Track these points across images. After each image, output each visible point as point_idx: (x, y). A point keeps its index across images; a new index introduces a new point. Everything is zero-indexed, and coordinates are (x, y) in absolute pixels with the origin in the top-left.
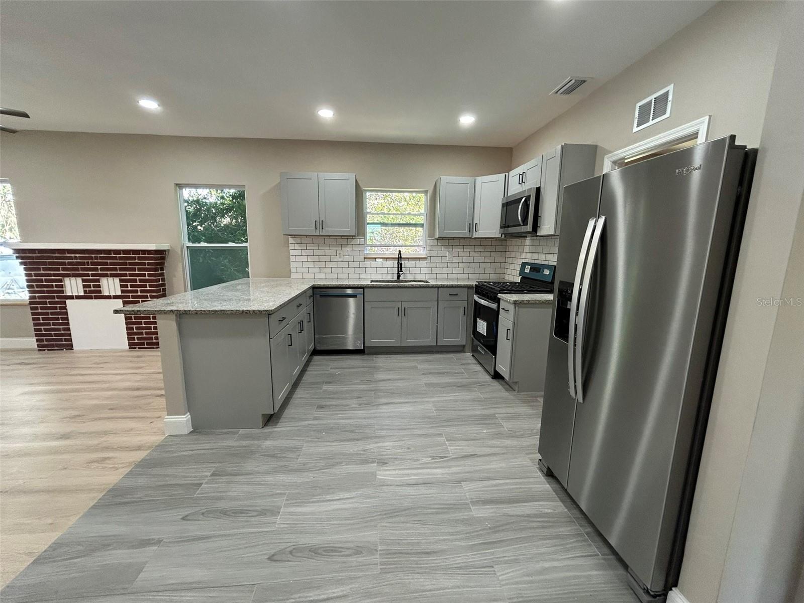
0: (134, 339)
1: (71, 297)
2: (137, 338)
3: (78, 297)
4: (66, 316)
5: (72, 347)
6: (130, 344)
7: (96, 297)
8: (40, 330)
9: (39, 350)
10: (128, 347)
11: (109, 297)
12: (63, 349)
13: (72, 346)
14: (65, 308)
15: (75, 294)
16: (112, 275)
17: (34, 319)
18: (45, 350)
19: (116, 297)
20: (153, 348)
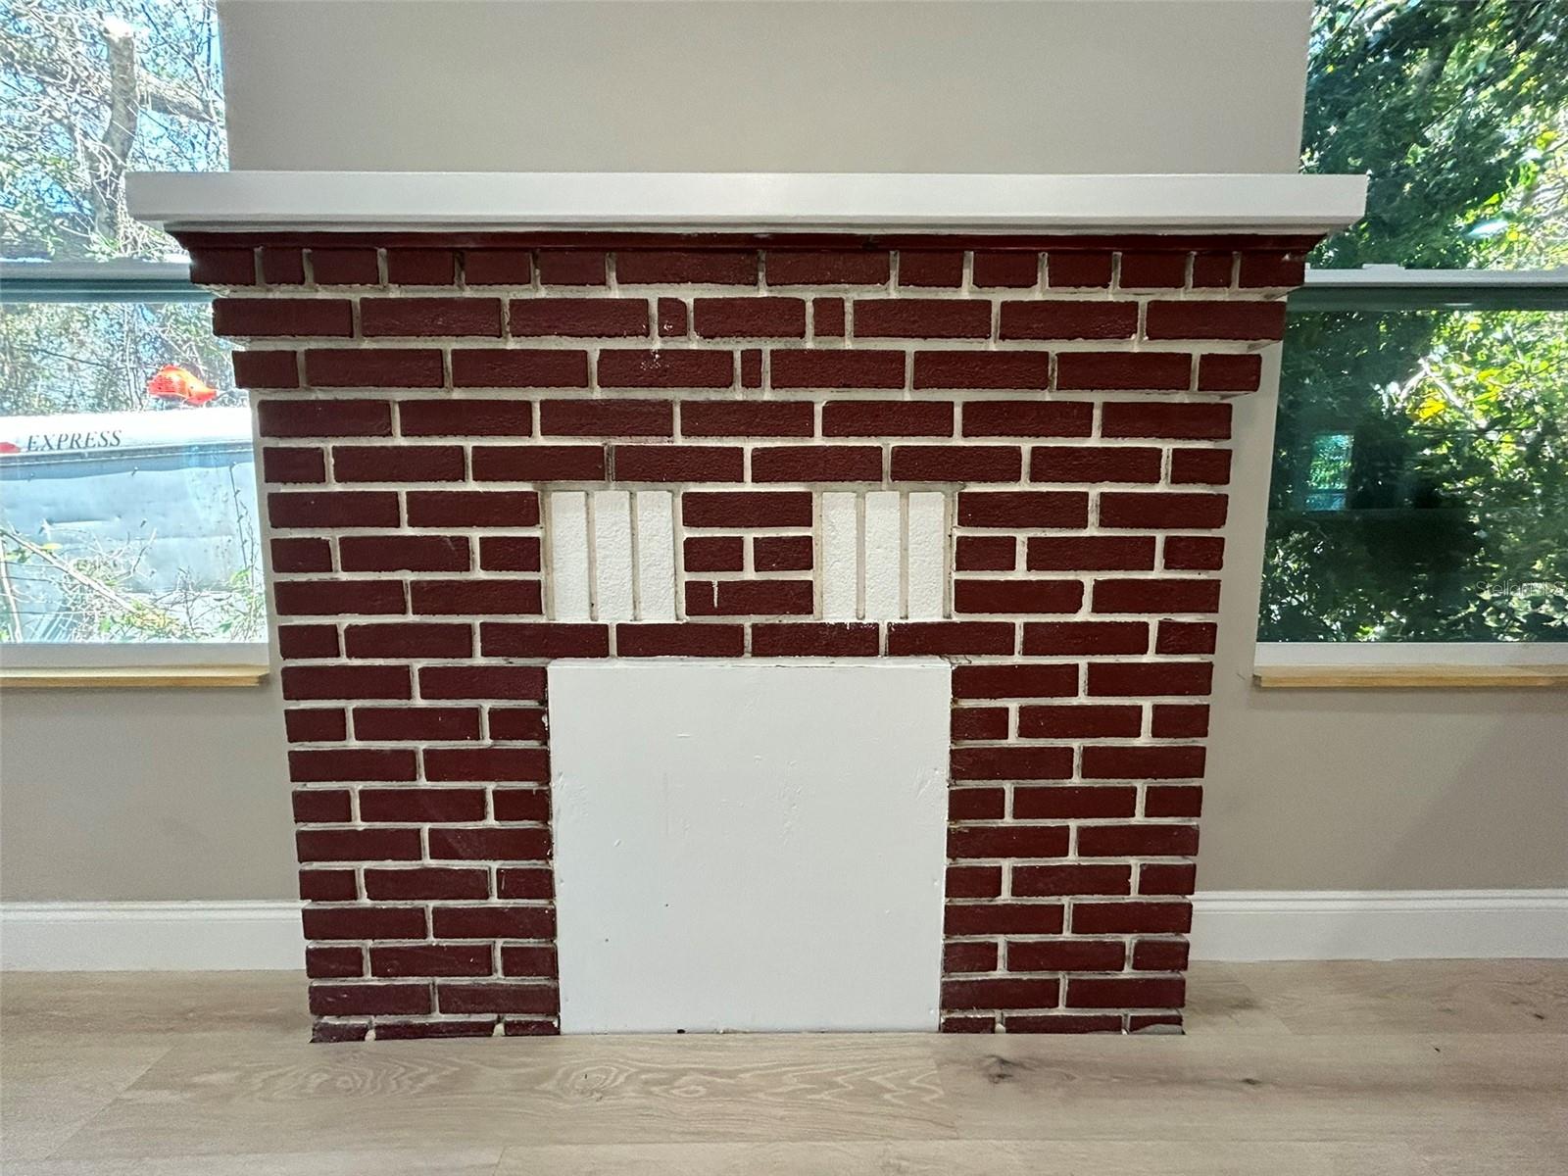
0: (985, 957)
1: (587, 641)
2: (1013, 948)
3: (642, 641)
4: (531, 785)
5: (555, 1011)
6: (951, 998)
7: (771, 643)
8: (344, 885)
9: (324, 1035)
10: (934, 1016)
11: (856, 641)
12: (486, 1030)
13: (549, 1002)
14: (534, 724)
15: (613, 615)
16: (914, 469)
17: (305, 807)
18: (359, 1034)
19: (911, 640)
20: (1115, 1026)
